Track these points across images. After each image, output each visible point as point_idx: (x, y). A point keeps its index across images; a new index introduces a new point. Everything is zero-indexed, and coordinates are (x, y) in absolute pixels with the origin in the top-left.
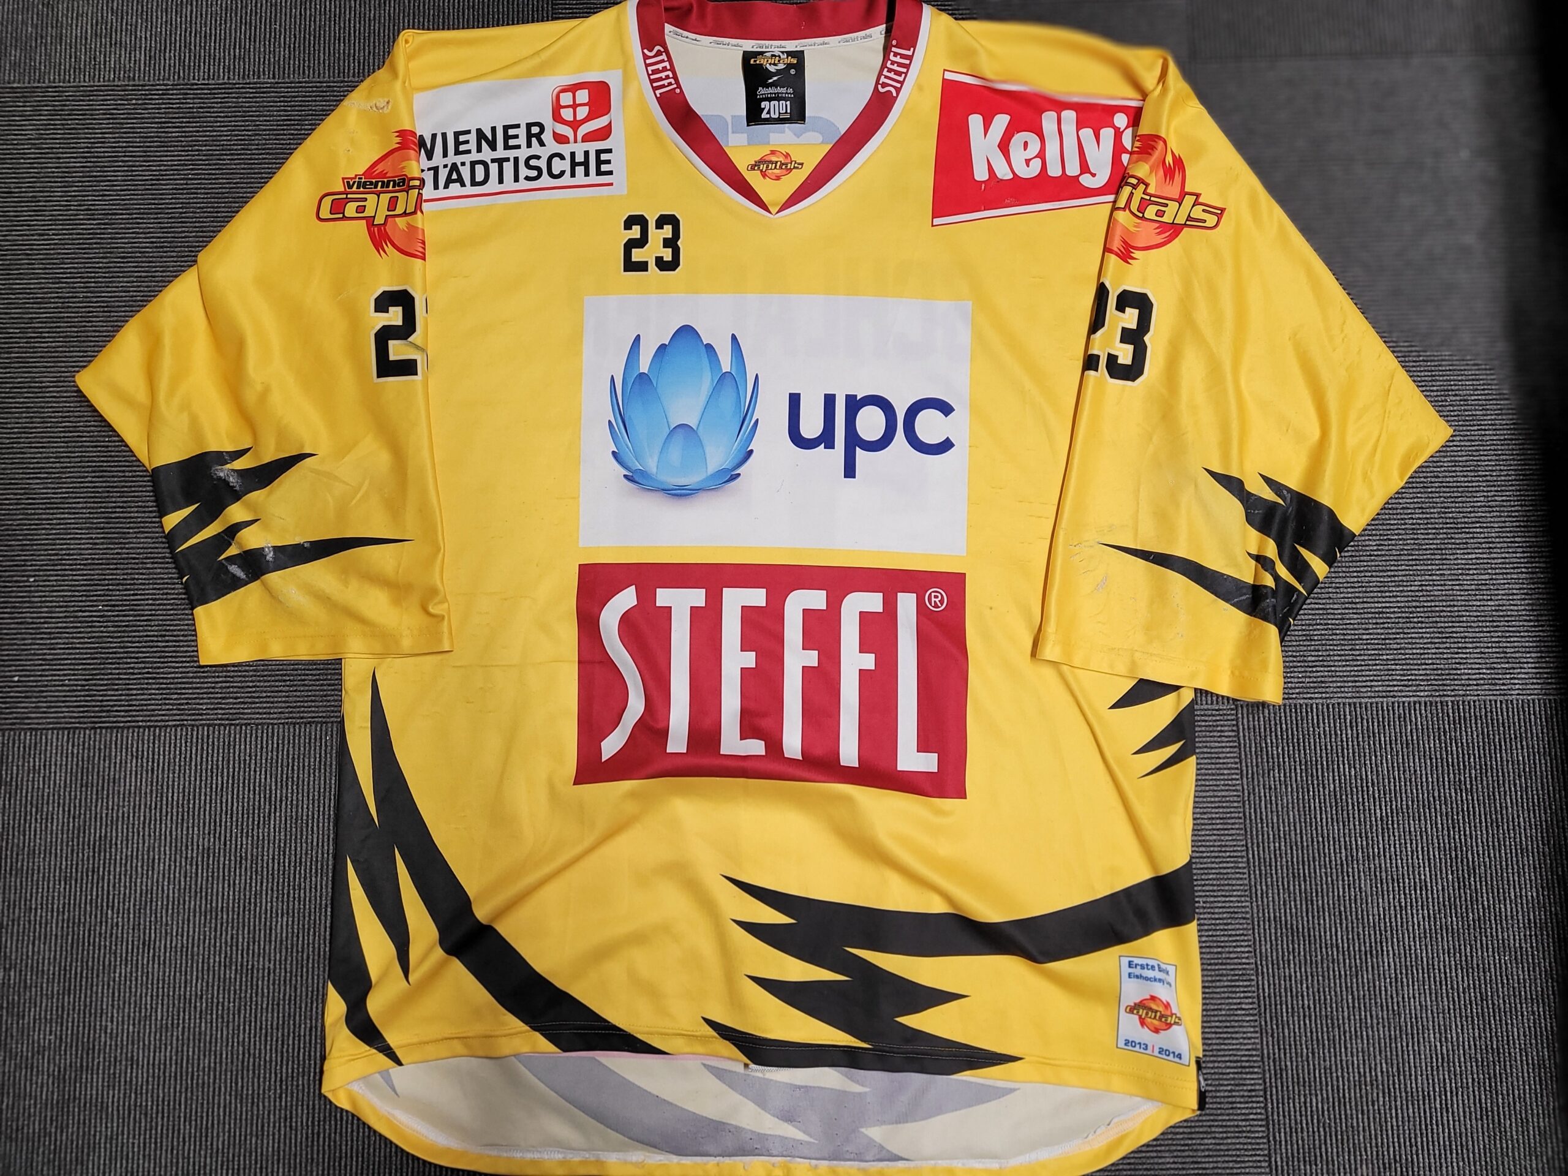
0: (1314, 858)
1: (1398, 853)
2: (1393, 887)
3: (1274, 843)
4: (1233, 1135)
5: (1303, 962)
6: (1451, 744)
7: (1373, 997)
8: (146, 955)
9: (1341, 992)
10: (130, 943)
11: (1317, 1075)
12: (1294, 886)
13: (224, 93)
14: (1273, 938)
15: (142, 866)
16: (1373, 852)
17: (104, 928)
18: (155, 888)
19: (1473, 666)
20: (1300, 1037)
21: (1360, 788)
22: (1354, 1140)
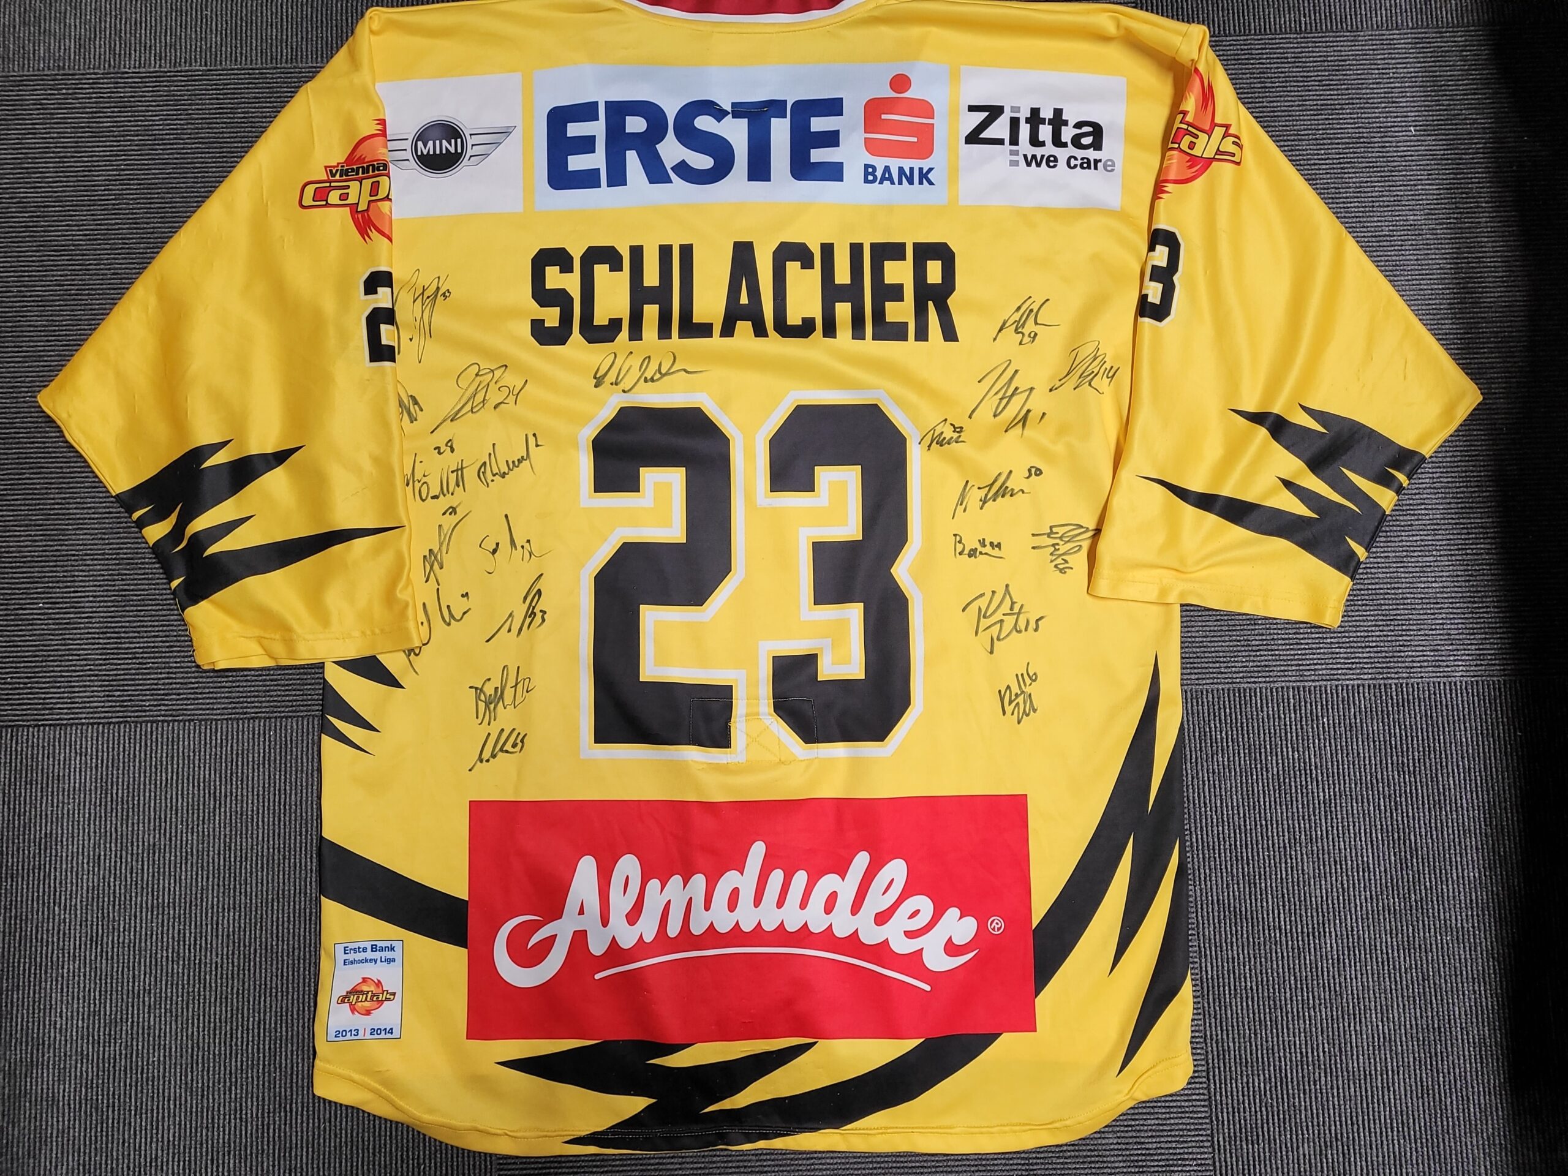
0: (1257, 841)
1: (1341, 836)
2: (1336, 869)
3: (1218, 827)
4: (1175, 1115)
5: (1246, 944)
6: (1394, 727)
7: (1315, 978)
8: (94, 950)
9: (1284, 973)
10: (78, 939)
11: (1260, 1056)
12: (1237, 869)
13: (156, 82)
14: (1216, 921)
15: (88, 863)
16: (1316, 835)
17: (51, 924)
18: (101, 884)
19: (1418, 648)
20: (1243, 1018)
21: (1303, 772)
22: (1295, 1119)
